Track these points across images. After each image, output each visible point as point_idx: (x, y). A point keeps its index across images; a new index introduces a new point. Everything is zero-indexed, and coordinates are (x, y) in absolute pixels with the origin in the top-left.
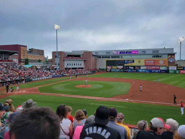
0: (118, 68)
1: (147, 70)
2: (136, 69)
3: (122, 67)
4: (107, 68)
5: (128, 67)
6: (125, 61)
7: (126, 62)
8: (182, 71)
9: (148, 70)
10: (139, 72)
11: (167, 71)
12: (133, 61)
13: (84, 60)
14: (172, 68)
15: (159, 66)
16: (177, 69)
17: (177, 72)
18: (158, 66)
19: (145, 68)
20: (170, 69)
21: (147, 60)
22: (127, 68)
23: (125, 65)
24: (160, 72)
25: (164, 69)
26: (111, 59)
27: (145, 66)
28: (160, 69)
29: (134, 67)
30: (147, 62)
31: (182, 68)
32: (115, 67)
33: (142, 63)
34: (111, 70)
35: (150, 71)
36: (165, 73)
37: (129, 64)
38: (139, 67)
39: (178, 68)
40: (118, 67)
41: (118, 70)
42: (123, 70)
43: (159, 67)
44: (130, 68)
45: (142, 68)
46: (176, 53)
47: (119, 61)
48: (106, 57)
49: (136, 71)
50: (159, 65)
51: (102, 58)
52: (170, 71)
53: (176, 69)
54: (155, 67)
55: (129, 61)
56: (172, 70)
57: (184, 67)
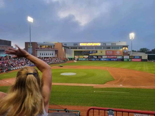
1: (107, 59)
2: (99, 58)
3: (88, 56)
4: (75, 58)
5: (93, 56)
7: (90, 52)
8: (133, 60)
10: (101, 60)
11: (122, 60)
12: (97, 52)
13: (55, 51)
14: (126, 57)
15: (117, 56)
16: (130, 58)
17: (130, 60)
19: (106, 57)
20: (124, 58)
21: (107, 51)
22: (92, 57)
23: (90, 55)
24: (117, 60)
25: (120, 58)
26: (78, 50)
27: (106, 55)
28: (117, 58)
29: (97, 56)
30: (107, 52)
31: (133, 57)
32: (81, 56)
33: (104, 53)
34: (78, 59)
35: (110, 60)
36: (121, 61)
37: (93, 54)
38: (102, 56)
39: (130, 57)
40: (84, 56)
41: (84, 59)
42: (88, 59)
43: (116, 56)
44: (94, 57)
45: (103, 57)
46: (129, 46)
47: (85, 51)
48: (74, 48)
49: (98, 59)
50: (117, 55)
51: (71, 48)
52: (125, 60)
53: (129, 58)
54: (113, 56)
55: (93, 52)
57: (134, 57)
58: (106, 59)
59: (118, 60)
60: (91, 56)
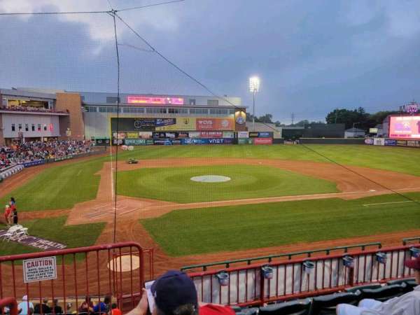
0: (140, 137)
1: (200, 139)
2: (180, 138)
3: (151, 134)
4: (113, 138)
5: (164, 133)
6: (156, 119)
7: (158, 123)
8: (257, 140)
9: (203, 140)
10: (187, 144)
11: (234, 141)
12: (174, 121)
13: (59, 116)
14: (242, 135)
15: (222, 131)
16: (250, 137)
17: (250, 142)
18: (219, 131)
19: (197, 135)
20: (239, 137)
21: (201, 120)
22: (162, 135)
23: (157, 129)
24: (224, 143)
25: (230, 137)
26: (122, 115)
27: (197, 131)
28: (224, 137)
29: (177, 134)
30: (201, 122)
31: (257, 135)
32: (134, 134)
33: (192, 126)
34: (123, 140)
35: (207, 142)
37: (166, 128)
38: (187, 133)
39: (252, 135)
40: (141, 134)
41: (141, 141)
42: (152, 141)
43: (220, 133)
44: (168, 135)
45: (191, 135)
46: (248, 107)
47: (142, 120)
48: (110, 110)
49: (179, 141)
50: (222, 129)
51: (101, 111)
52: (240, 141)
53: (248, 137)
54: (214, 133)
55: (165, 121)
56: (243, 139)
57: (259, 133)
58: (197, 139)
59: (226, 142)
60: (160, 133)
